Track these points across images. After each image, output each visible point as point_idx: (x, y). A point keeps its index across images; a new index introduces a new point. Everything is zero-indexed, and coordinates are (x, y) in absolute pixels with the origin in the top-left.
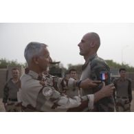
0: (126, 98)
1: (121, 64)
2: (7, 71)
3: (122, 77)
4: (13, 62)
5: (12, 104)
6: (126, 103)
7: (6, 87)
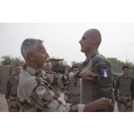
0: (128, 96)
1: (125, 62)
2: (11, 68)
3: (126, 74)
4: (16, 59)
5: (14, 100)
6: (128, 100)
7: (9, 83)
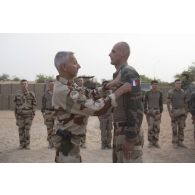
0: (157, 109)
3: (154, 88)
6: (157, 113)
